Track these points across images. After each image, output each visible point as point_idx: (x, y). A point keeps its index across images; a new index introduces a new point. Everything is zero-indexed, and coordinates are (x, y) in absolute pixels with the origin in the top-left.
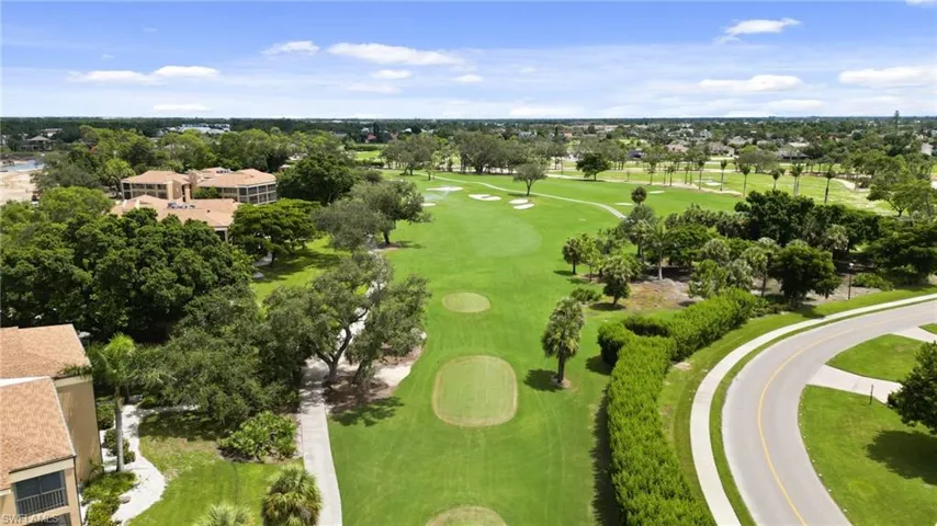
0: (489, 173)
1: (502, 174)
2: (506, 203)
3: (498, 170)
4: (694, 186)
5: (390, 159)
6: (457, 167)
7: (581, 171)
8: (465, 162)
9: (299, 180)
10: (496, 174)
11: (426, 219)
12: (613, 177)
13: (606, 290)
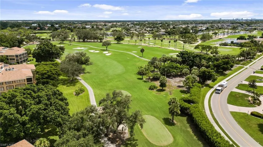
0: (87, 41)
1: (91, 42)
2: (102, 53)
3: (90, 40)
4: (147, 45)
5: (53, 37)
6: (76, 40)
7: (116, 40)
8: (79, 38)
9: (41, 52)
10: (89, 42)
11: (91, 64)
12: (124, 42)
13: (160, 86)
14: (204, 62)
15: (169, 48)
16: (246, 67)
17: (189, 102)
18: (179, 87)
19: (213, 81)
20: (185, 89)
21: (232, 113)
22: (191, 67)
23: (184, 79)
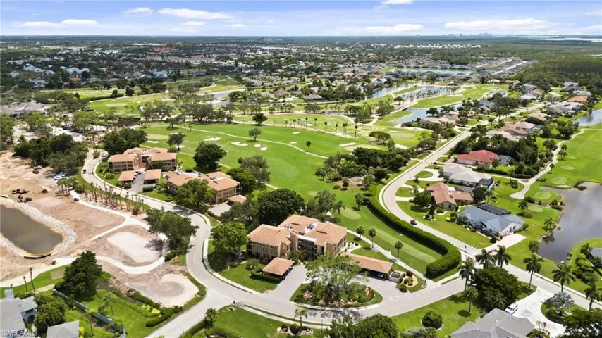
0: (206, 122)
2: (253, 147)
4: (303, 127)
13: (344, 185)
14: (380, 160)
15: (336, 134)
16: (421, 161)
17: (368, 195)
18: (359, 185)
19: (387, 179)
20: (363, 187)
21: (397, 202)
22: (368, 165)
23: (362, 178)
